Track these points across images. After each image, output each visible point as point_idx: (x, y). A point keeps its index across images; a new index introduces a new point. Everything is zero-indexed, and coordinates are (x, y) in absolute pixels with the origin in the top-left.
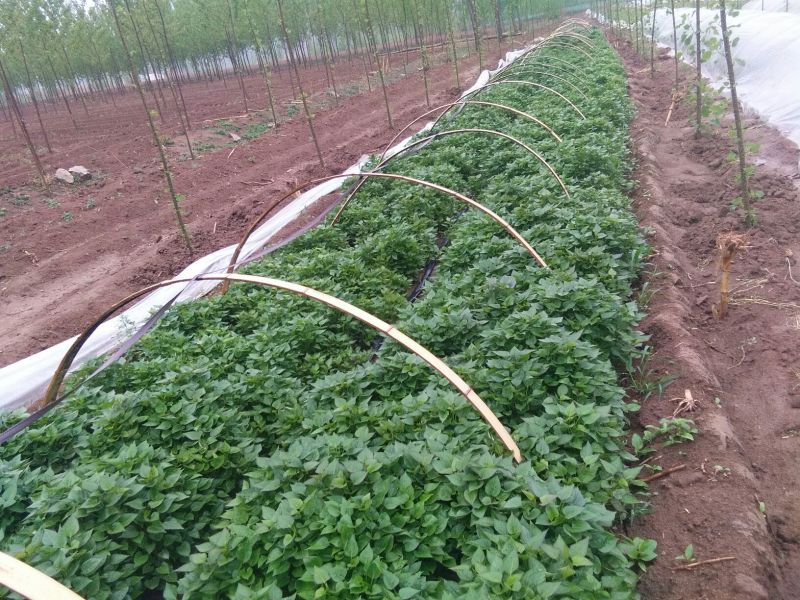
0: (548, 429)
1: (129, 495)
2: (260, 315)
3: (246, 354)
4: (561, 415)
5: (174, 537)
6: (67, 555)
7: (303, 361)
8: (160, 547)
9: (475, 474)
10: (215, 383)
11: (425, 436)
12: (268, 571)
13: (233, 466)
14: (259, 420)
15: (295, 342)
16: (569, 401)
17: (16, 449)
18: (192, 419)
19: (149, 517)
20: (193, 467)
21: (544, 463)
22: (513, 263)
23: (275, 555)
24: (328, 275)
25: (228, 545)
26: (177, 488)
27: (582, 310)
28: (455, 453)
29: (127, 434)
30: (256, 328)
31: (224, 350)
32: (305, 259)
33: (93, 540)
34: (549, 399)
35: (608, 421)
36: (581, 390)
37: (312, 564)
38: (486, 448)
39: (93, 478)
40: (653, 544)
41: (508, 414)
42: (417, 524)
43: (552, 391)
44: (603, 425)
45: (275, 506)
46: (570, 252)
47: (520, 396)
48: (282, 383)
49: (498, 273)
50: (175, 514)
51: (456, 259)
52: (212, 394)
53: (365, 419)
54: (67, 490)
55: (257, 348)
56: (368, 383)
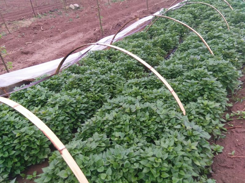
0: (197, 107)
1: (72, 103)
2: (118, 57)
3: (112, 68)
4: (202, 103)
5: (83, 116)
6: (54, 115)
7: (128, 73)
8: (79, 118)
9: (169, 116)
10: (101, 76)
11: (157, 102)
12: (104, 130)
13: (102, 100)
14: (111, 88)
15: (126, 67)
16: (207, 100)
17: (47, 85)
18: (92, 85)
19: (77, 110)
20: (90, 98)
21: (193, 117)
22: (202, 51)
23: (107, 126)
24: (141, 48)
25: (96, 121)
26: (85, 103)
27: (221, 71)
28: (164, 108)
29: (75, 86)
30: (116, 61)
31: (105, 66)
32: (135, 42)
33: (62, 113)
34: (200, 98)
35: (218, 108)
36: (212, 97)
37: (116, 131)
38: (175, 109)
39: (64, 96)
40: (223, 148)
41: (185, 100)
42: (148, 126)
43: (202, 95)
44: (216, 109)
45: (109, 113)
46: (223, 50)
47: (190, 95)
48: (120, 79)
49: (195, 54)
50: (84, 110)
51: (183, 47)
52: (99, 79)
53: (140, 94)
54: (57, 98)
55: (115, 67)
56: (144, 83)
